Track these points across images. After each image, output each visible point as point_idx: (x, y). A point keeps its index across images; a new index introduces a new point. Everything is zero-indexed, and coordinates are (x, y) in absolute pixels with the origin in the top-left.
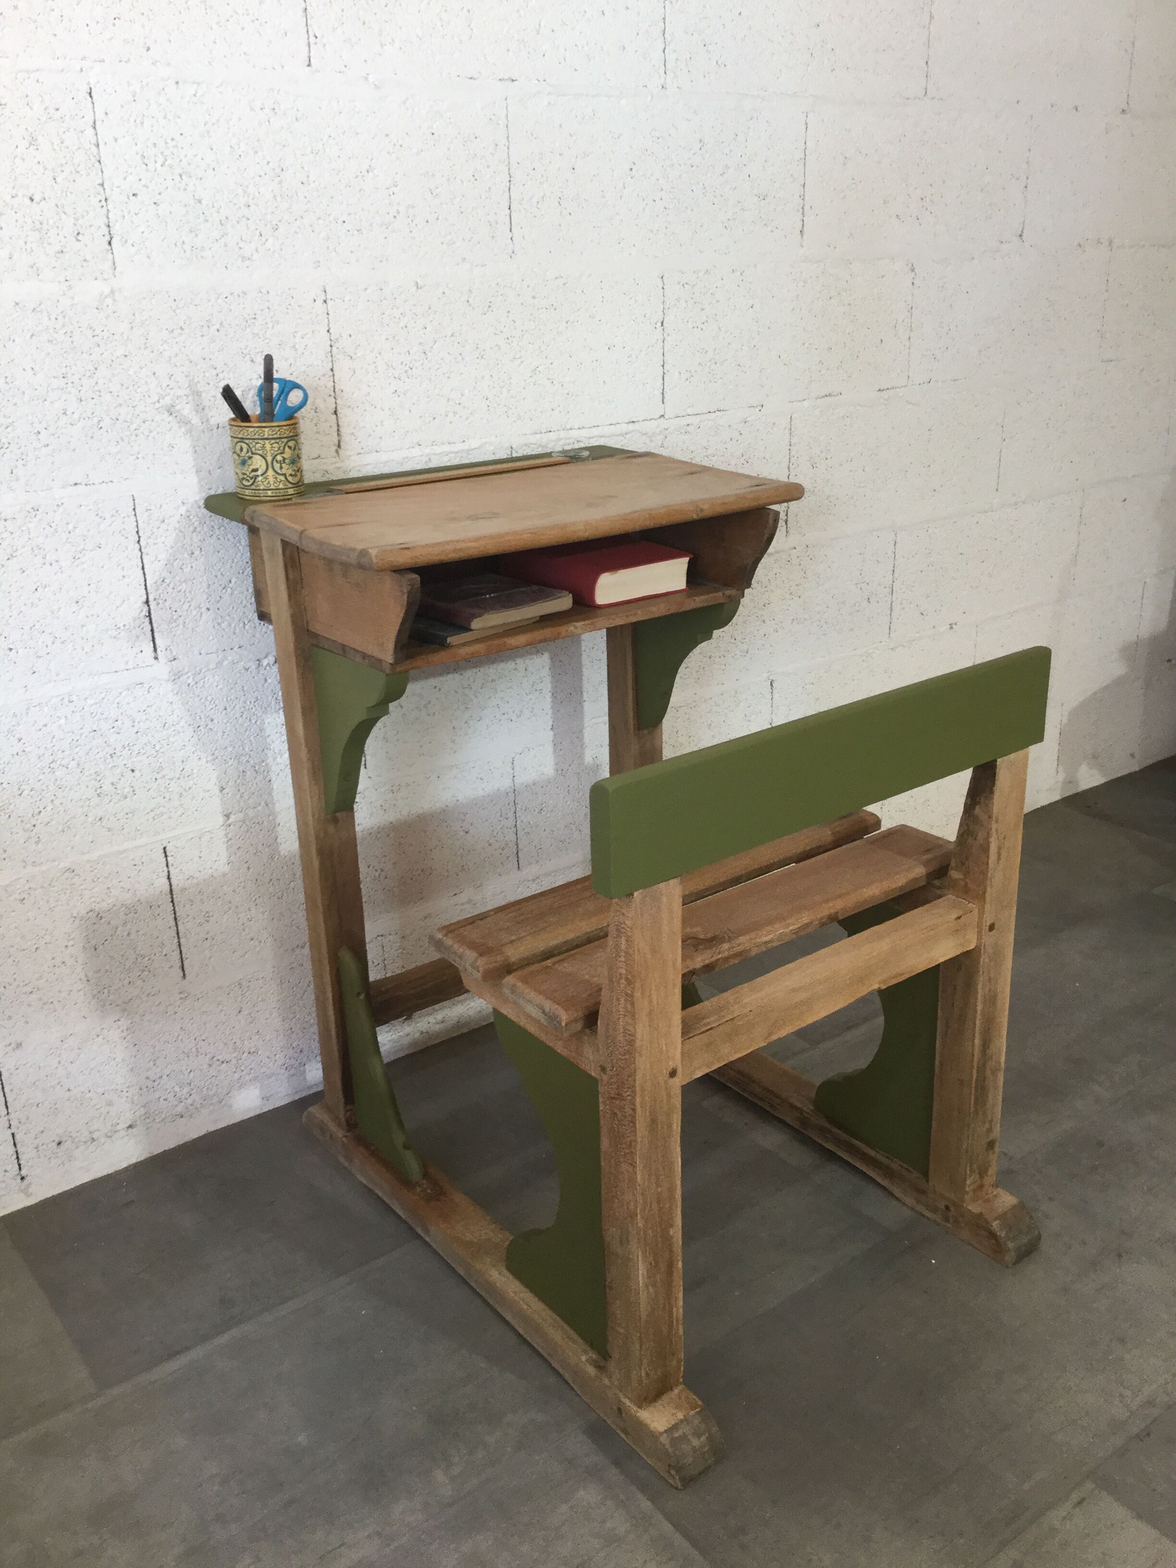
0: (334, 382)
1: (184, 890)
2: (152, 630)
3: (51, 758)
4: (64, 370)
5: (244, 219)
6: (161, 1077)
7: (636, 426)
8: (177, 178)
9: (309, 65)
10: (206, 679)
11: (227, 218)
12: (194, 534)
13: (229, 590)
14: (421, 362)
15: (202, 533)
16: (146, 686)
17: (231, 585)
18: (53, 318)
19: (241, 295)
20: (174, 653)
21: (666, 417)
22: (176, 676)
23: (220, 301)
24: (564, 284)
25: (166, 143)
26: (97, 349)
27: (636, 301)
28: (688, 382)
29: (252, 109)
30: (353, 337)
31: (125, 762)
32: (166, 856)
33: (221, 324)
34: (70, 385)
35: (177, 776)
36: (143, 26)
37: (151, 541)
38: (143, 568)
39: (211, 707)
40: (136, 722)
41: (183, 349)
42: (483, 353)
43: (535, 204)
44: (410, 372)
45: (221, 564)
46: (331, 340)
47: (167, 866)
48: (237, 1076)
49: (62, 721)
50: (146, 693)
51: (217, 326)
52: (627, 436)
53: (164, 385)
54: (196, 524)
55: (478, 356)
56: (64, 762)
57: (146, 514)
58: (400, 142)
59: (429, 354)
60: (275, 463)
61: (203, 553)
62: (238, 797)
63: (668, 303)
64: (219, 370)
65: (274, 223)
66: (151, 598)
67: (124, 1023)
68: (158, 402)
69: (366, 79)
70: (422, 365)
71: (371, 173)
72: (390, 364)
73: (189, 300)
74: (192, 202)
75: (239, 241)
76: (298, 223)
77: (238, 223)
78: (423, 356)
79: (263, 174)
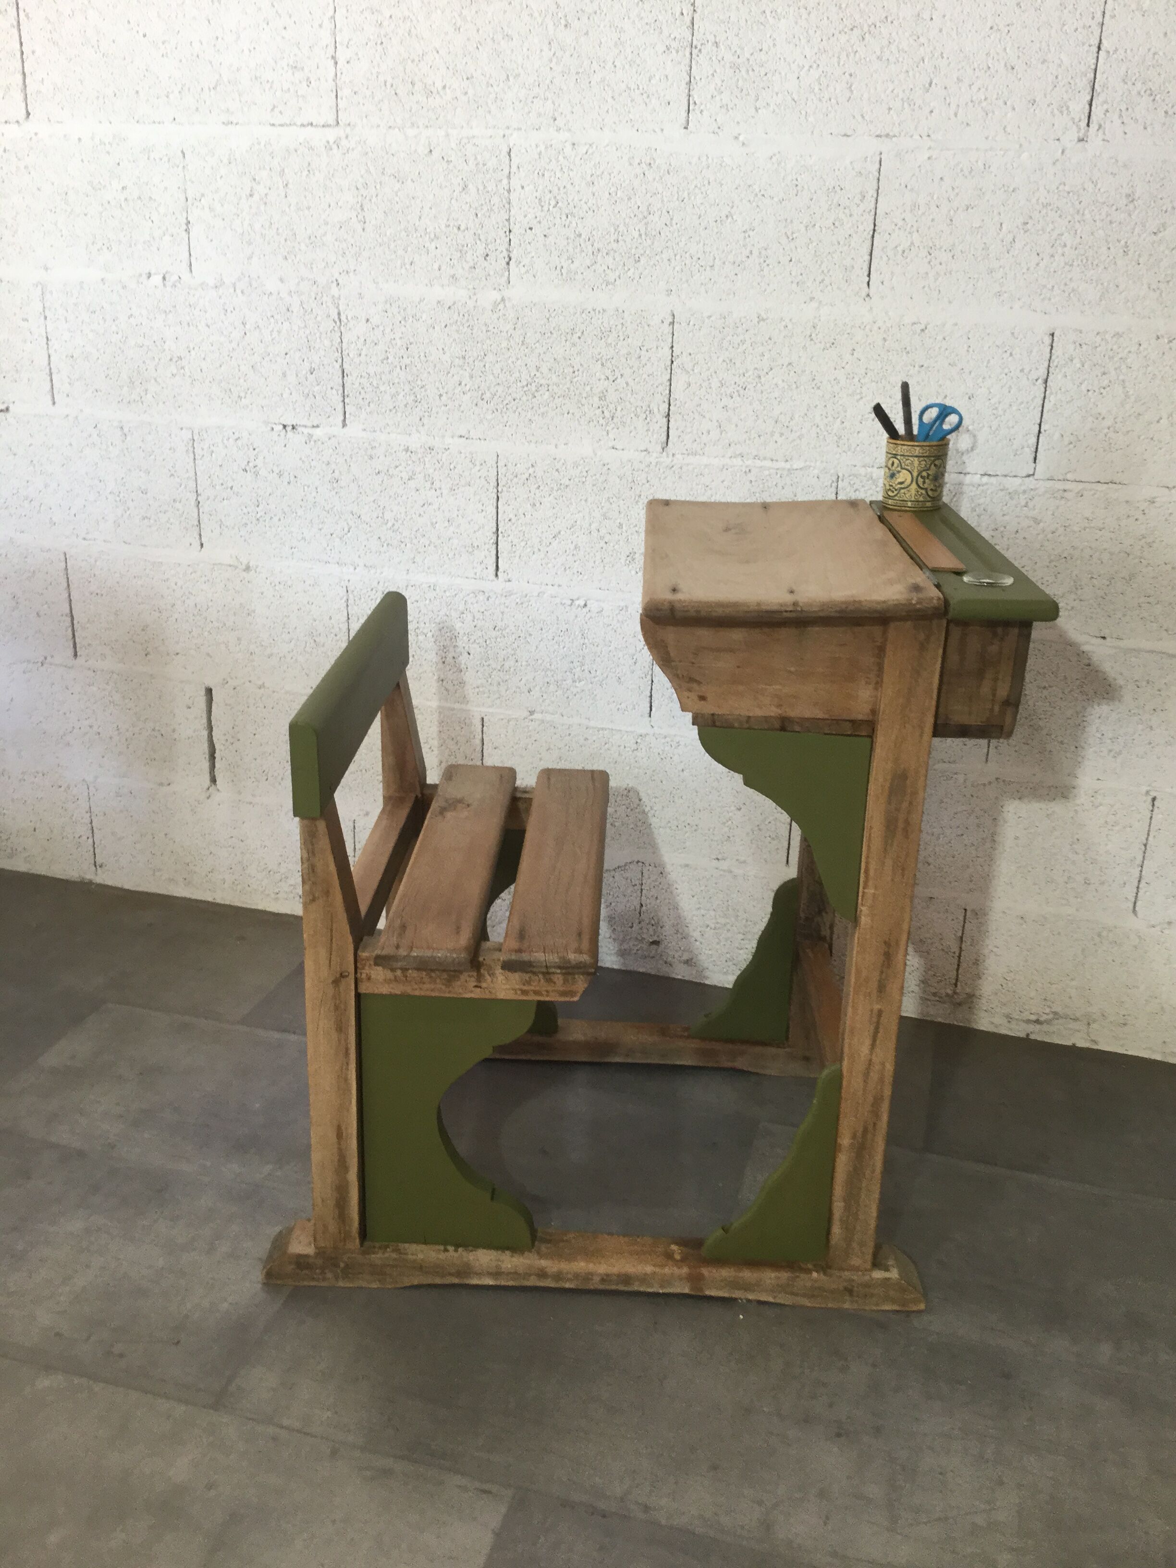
0: (670, 391)
2: (497, 557)
3: (417, 625)
4: (464, 353)
5: (613, 252)
8: (564, 217)
9: (686, 128)
11: (598, 250)
15: (545, 491)
16: (487, 595)
17: (559, 536)
18: (461, 315)
19: (601, 311)
20: (510, 576)
21: (1036, 477)
22: (510, 595)
23: (584, 315)
24: (923, 330)
25: (559, 189)
26: (488, 341)
27: (1011, 354)
28: (1071, 446)
29: (631, 164)
31: (464, 645)
32: (483, 726)
33: (583, 333)
34: (466, 364)
35: (499, 668)
36: (553, 103)
37: (505, 488)
38: (498, 507)
39: (531, 625)
40: (476, 619)
41: (550, 348)
42: (819, 384)
43: (900, 252)
44: (742, 391)
45: (554, 518)
46: (672, 356)
47: (482, 732)
49: (427, 602)
50: (486, 599)
51: (579, 334)
53: (532, 374)
54: (541, 483)
55: (813, 386)
56: (425, 631)
57: (505, 468)
58: (762, 192)
60: (919, 478)
63: (1055, 362)
65: (637, 256)
66: (500, 529)
68: (527, 385)
69: (736, 138)
71: (730, 218)
72: (723, 382)
73: (560, 312)
74: (572, 236)
75: (606, 268)
76: (658, 257)
77: (607, 254)
78: (757, 380)
79: (632, 216)
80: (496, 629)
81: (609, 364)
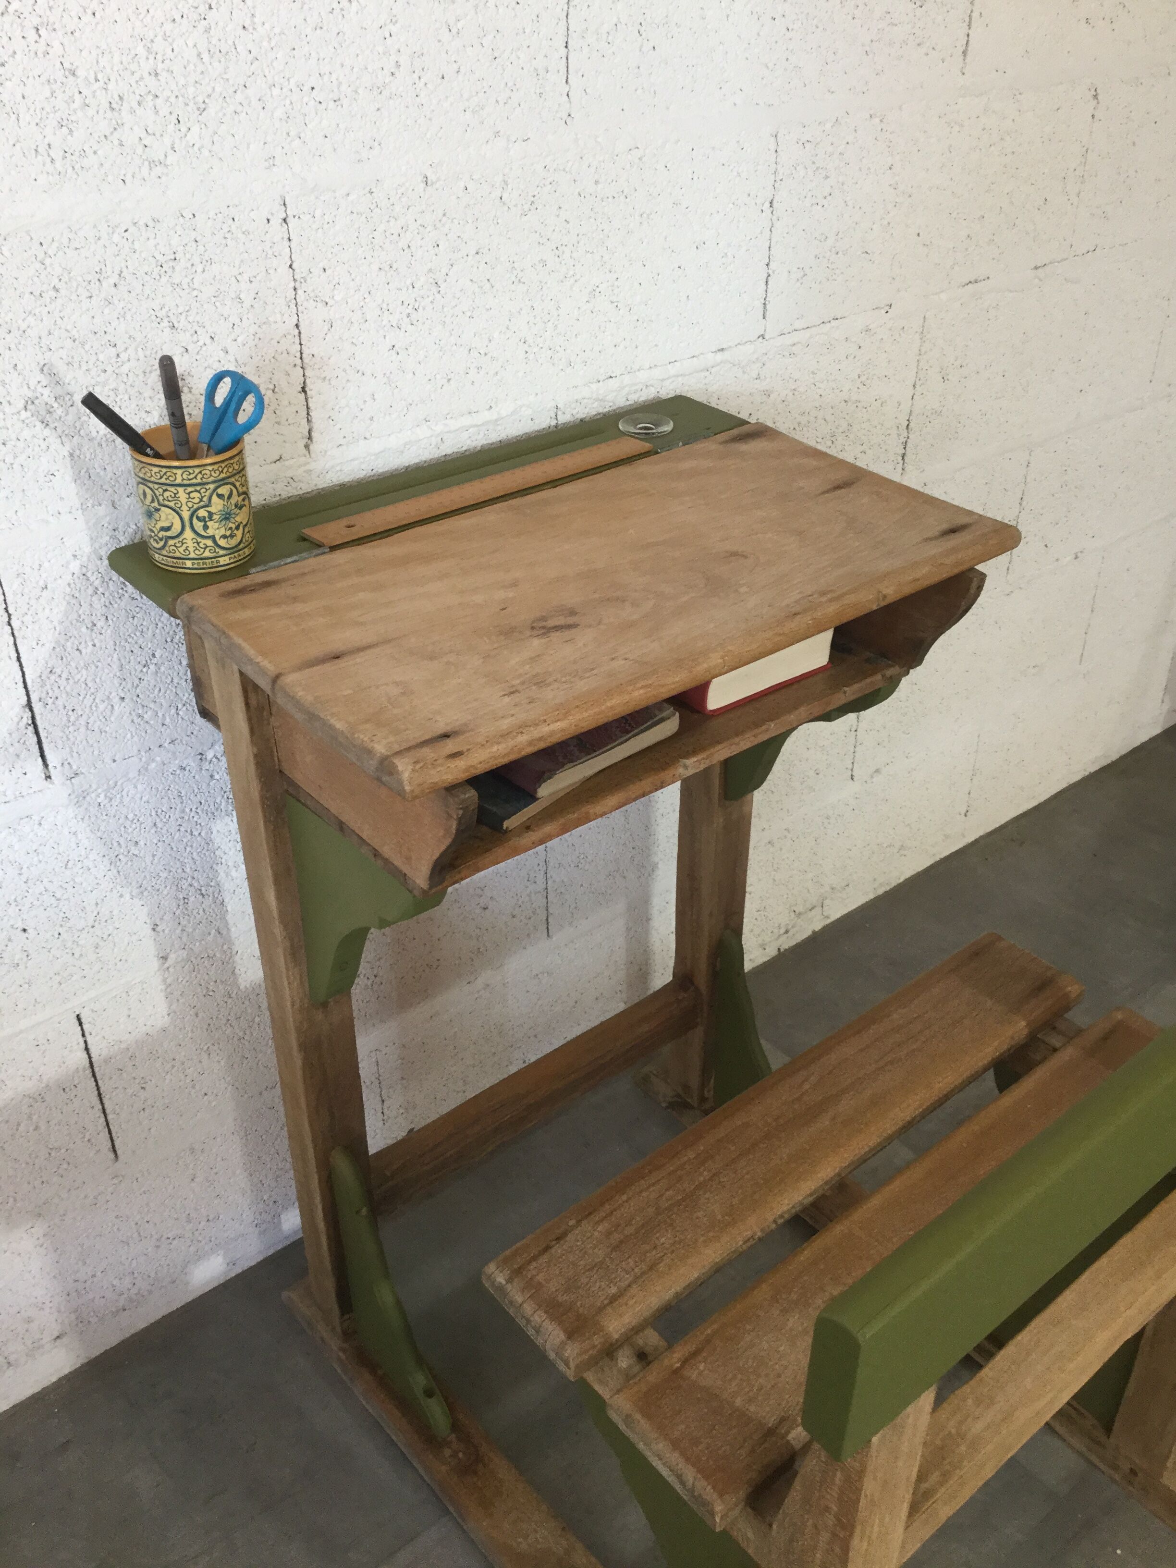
0: (301, 344)
1: (107, 1061)
2: (40, 742)
5: (150, 97)
6: (94, 1276)
7: (726, 355)
8: (32, 35)
10: (124, 793)
11: (121, 98)
12: (95, 598)
13: (152, 667)
14: (431, 299)
15: (107, 594)
16: (36, 818)
17: (155, 661)
19: (151, 224)
20: (75, 767)
21: (767, 337)
22: (80, 798)
23: (116, 238)
24: (641, 158)
27: (738, 174)
28: (799, 283)
30: (328, 272)
31: (12, 922)
32: (81, 1024)
33: (120, 274)
35: (90, 924)
37: (28, 619)
38: (19, 659)
39: (134, 826)
40: (25, 867)
41: (59, 321)
42: (520, 274)
43: (605, 36)
44: (414, 315)
45: (138, 634)
46: (295, 280)
47: (83, 1035)
48: (193, 1249)
50: (36, 826)
51: (114, 279)
52: (713, 370)
54: (97, 583)
55: (513, 278)
57: (20, 580)
59: (443, 286)
61: (110, 622)
62: (178, 931)
63: (781, 173)
64: (121, 347)
65: (200, 99)
66: (34, 698)
67: (39, 1229)
70: (432, 302)
72: (384, 306)
73: (65, 241)
74: (60, 75)
75: (143, 134)
76: (239, 97)
77: (139, 104)
78: (434, 289)
79: (178, 18)
80: (70, 865)
81: (182, 324)
